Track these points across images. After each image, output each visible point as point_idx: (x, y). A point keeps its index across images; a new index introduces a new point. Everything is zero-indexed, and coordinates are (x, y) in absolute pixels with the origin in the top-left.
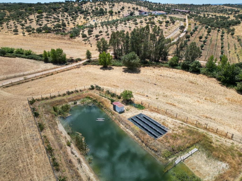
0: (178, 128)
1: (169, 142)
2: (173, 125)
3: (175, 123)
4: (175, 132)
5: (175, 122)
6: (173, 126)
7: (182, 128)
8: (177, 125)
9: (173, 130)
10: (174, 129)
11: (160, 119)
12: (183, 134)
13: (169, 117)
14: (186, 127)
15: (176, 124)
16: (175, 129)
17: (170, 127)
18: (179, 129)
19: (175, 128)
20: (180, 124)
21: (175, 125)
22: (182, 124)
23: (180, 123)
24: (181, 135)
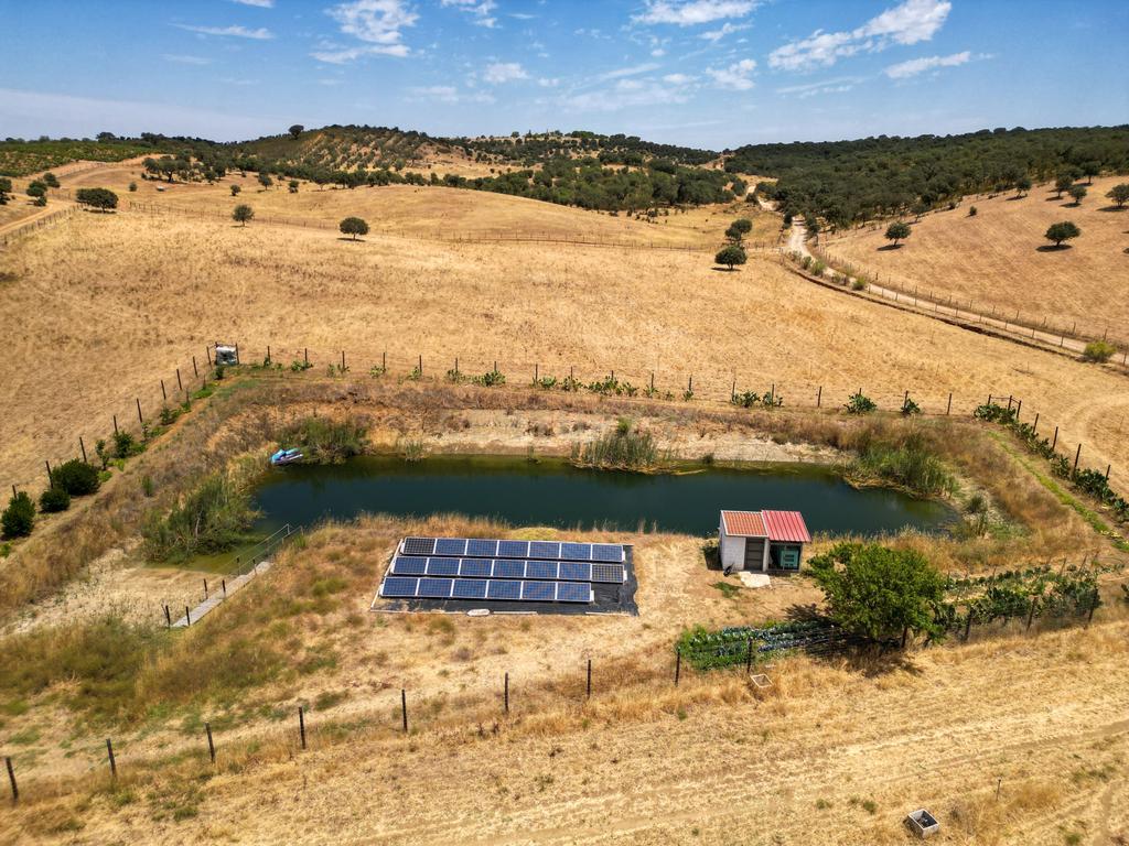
0: (337, 647)
1: (334, 558)
2: (381, 659)
3: (378, 678)
4: (336, 618)
5: (386, 686)
6: (374, 645)
7: (307, 668)
8: (354, 666)
9: (355, 621)
10: (354, 632)
11: (491, 643)
12: (281, 632)
13: (460, 704)
14: (287, 696)
15: (363, 673)
16: (348, 631)
17: (390, 631)
18: (322, 648)
19: (354, 639)
20: (339, 690)
21: (364, 661)
22: (326, 702)
23: (346, 696)
24: (292, 621)
